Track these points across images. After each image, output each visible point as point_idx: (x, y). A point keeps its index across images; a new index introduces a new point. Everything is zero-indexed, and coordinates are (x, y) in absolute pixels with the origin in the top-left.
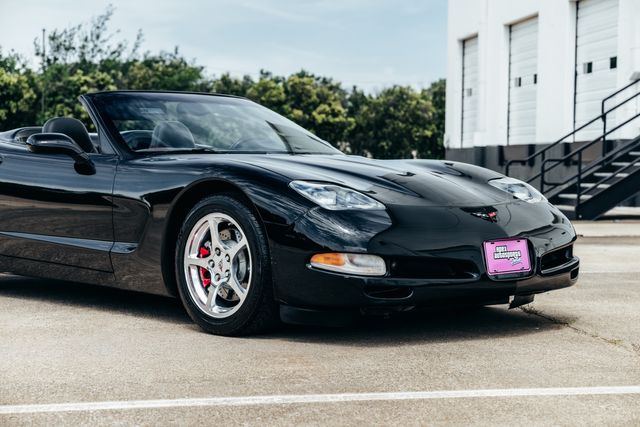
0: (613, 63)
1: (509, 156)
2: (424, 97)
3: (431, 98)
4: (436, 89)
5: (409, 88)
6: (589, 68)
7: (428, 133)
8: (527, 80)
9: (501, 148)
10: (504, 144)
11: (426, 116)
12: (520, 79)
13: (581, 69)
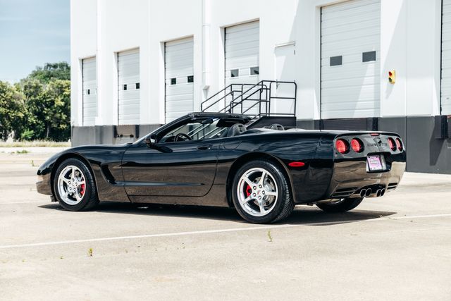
0: (191, 79)
1: (119, 133)
2: (18, 90)
3: (23, 89)
4: (27, 84)
5: (7, 83)
6: (174, 81)
7: (21, 115)
8: (131, 86)
9: (115, 127)
10: (116, 124)
11: (19, 102)
12: (126, 85)
13: (169, 82)
